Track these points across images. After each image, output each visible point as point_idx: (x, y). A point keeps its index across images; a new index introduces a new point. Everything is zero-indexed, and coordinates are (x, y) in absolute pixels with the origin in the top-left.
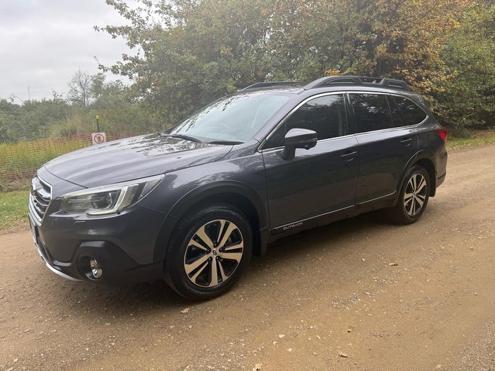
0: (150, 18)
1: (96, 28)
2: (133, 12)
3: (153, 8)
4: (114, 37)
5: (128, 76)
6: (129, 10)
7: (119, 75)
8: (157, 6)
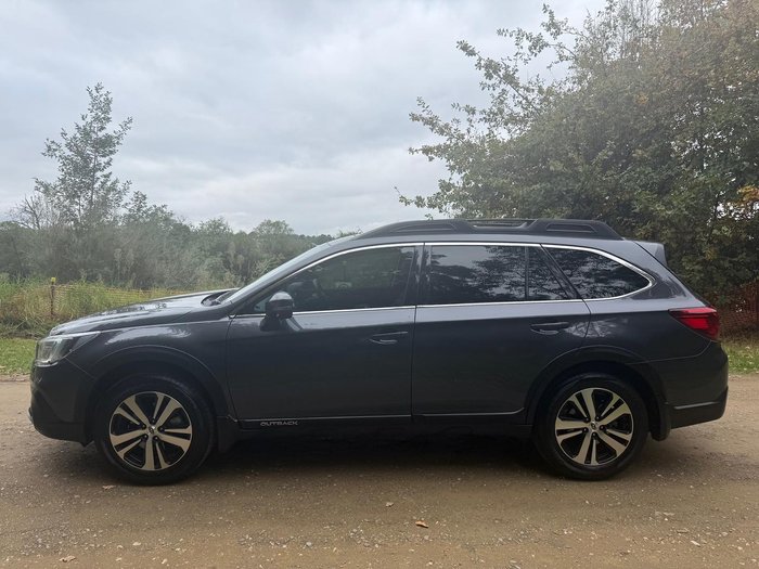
0: (472, 130)
1: (410, 150)
2: (446, 125)
3: (478, 116)
4: (431, 159)
5: (437, 209)
6: (441, 124)
7: (425, 208)
8: (481, 113)
